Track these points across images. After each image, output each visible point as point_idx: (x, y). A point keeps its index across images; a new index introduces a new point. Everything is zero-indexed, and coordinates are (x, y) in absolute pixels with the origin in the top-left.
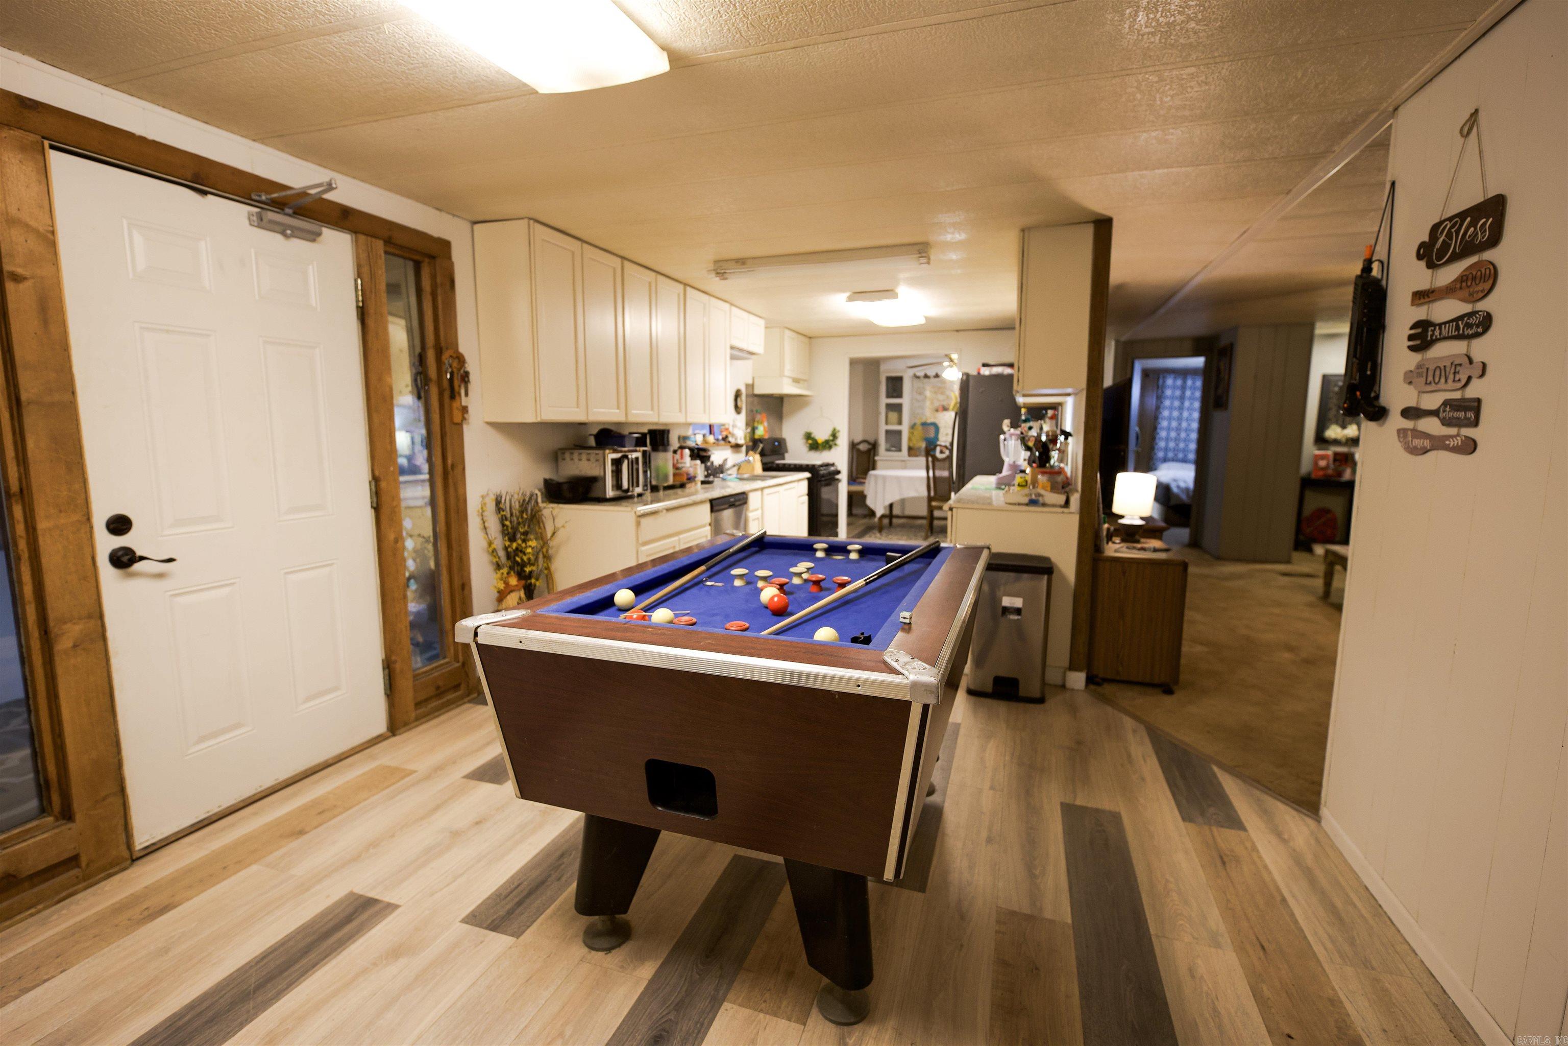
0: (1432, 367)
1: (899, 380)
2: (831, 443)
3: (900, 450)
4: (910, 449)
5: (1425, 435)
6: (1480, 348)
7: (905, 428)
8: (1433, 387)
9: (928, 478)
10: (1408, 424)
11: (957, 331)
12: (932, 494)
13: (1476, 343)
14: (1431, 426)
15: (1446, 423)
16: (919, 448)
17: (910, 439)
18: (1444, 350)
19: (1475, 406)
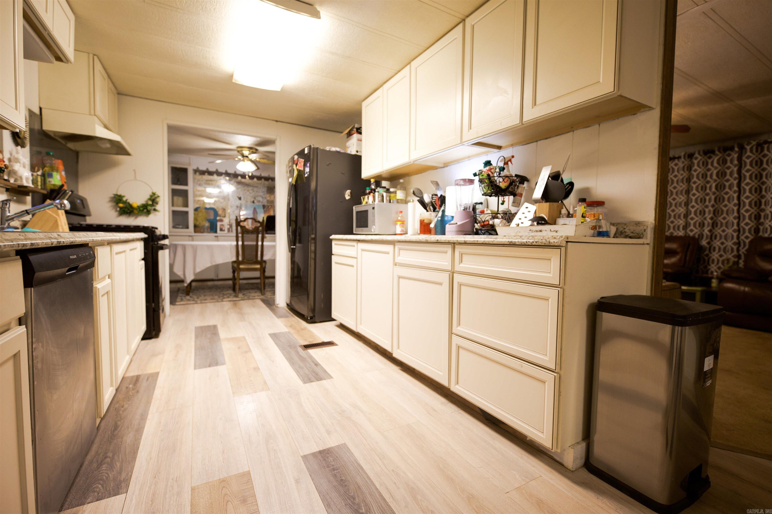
1: (185, 171)
2: (149, 208)
3: (187, 227)
4: (195, 226)
7: (190, 210)
9: (237, 245)
11: (277, 121)
12: (240, 259)
16: (203, 227)
17: (195, 219)
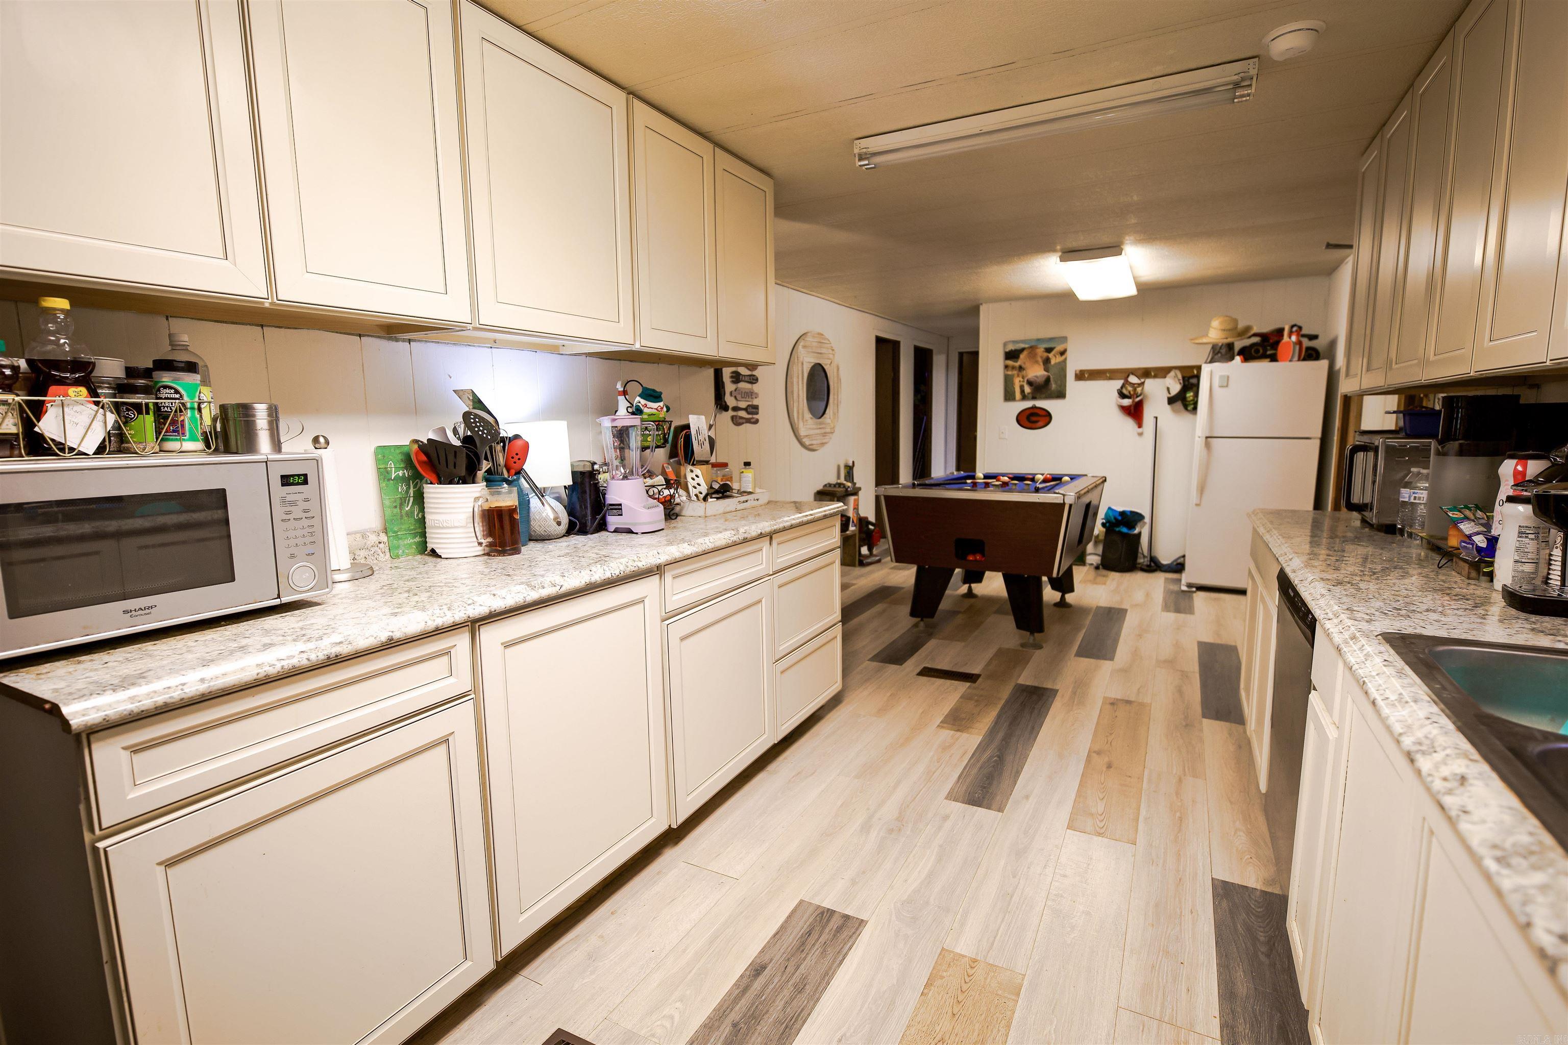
0: (743, 391)
5: (741, 418)
6: (756, 388)
8: (744, 399)
10: (734, 413)
13: (754, 385)
14: (743, 414)
15: (749, 413)
18: (742, 385)
19: (756, 407)
